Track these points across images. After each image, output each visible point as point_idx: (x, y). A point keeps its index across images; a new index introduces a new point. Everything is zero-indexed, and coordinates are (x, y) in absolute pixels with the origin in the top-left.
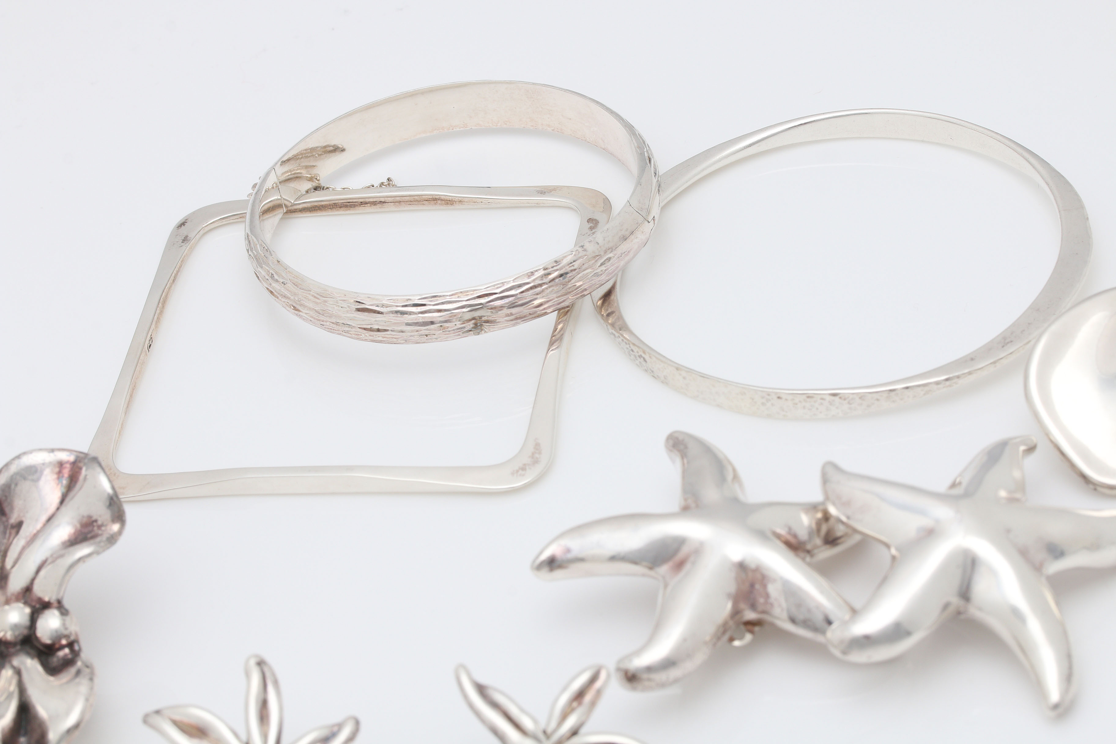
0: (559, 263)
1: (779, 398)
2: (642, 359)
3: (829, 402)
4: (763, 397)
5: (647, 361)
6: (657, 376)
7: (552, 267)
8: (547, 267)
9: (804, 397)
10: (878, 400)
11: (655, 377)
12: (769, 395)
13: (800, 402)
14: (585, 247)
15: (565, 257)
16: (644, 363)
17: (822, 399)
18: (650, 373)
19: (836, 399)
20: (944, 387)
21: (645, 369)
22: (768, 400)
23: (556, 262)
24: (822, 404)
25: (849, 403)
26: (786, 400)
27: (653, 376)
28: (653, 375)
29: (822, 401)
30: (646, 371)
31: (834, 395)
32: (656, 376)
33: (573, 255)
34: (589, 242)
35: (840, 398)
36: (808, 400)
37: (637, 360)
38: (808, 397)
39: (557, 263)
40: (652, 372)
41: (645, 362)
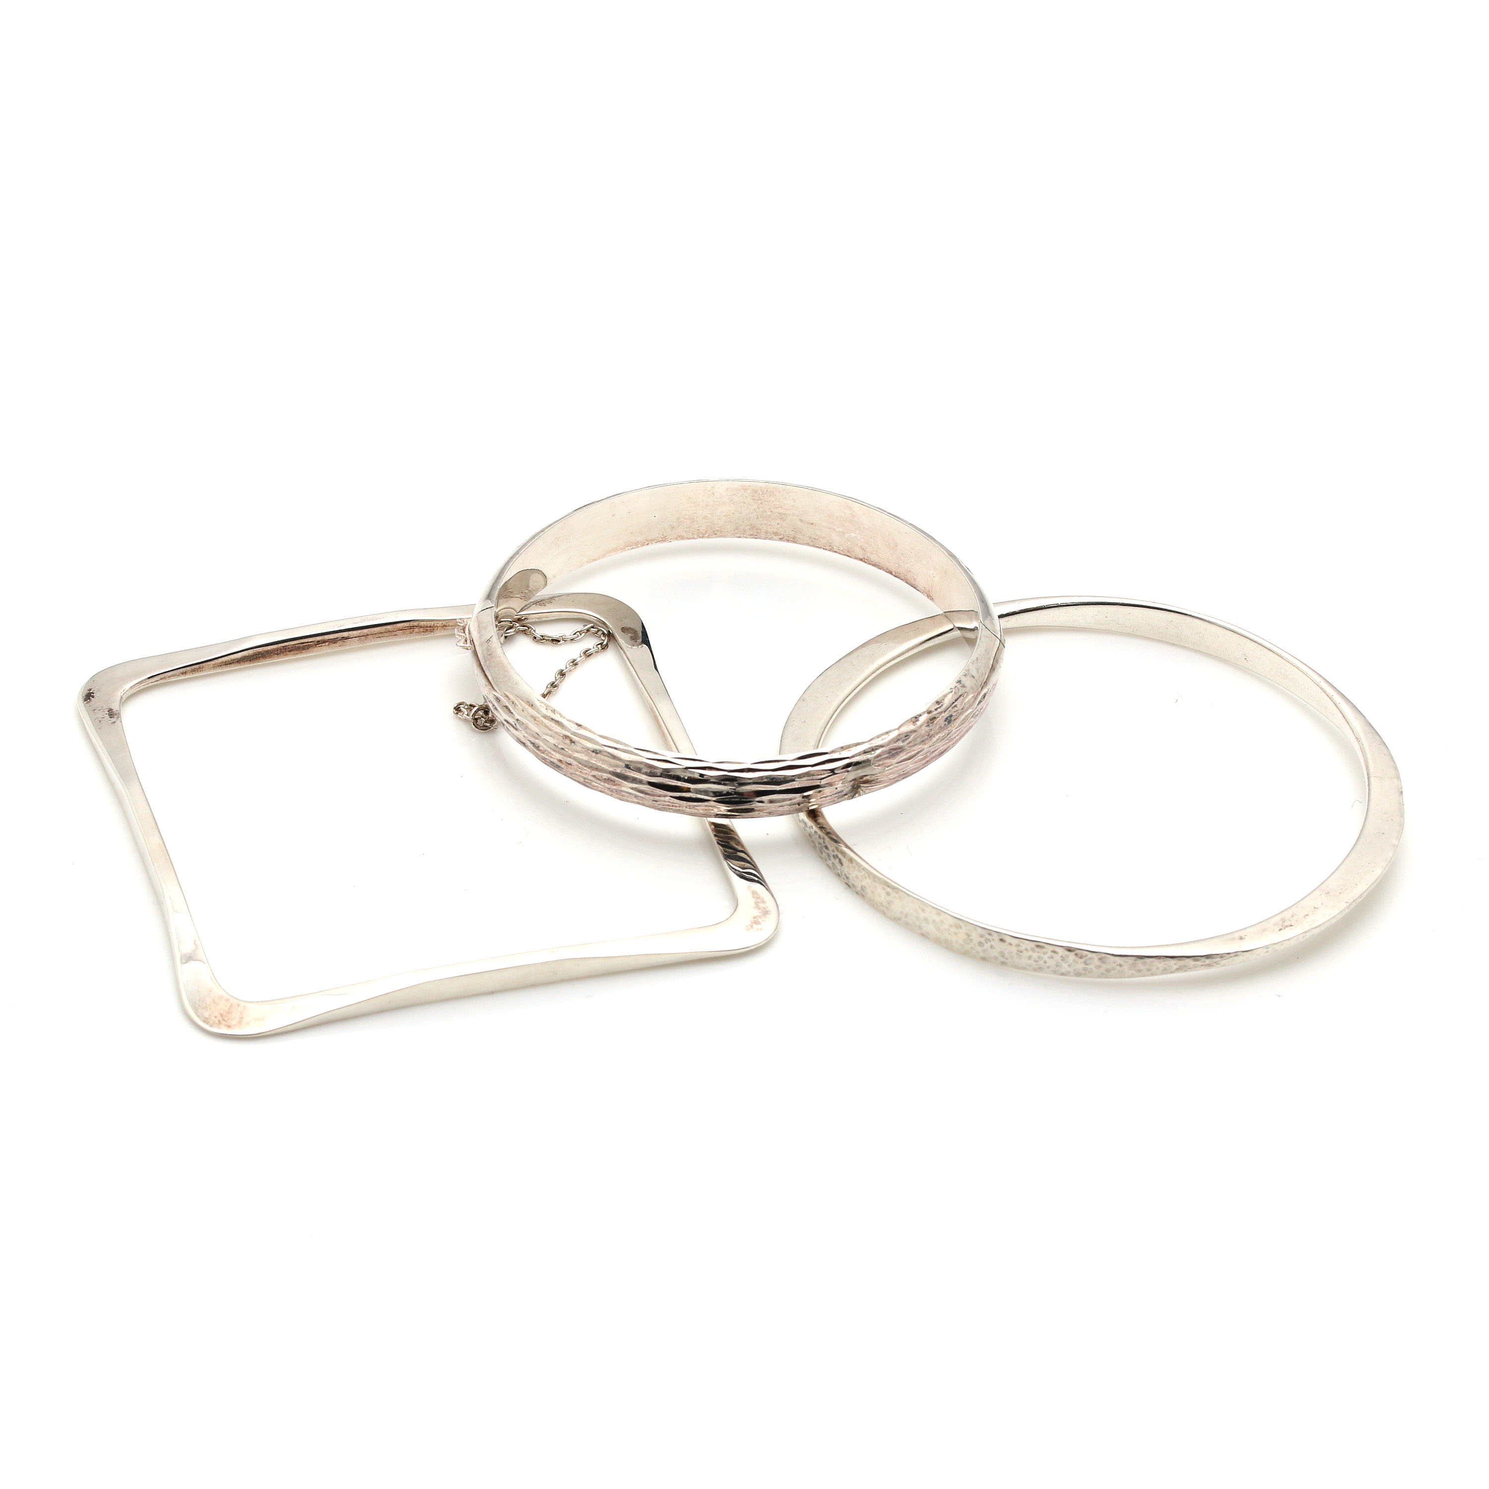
0: (941, 704)
1: (1002, 940)
2: (837, 860)
3: (1062, 957)
4: (982, 936)
5: (844, 864)
6: (853, 884)
7: (936, 710)
8: (930, 709)
9: (1033, 945)
10: (1120, 965)
11: (849, 886)
12: (990, 934)
13: (1026, 950)
14: (962, 683)
15: (945, 696)
16: (838, 866)
17: (1054, 952)
18: (844, 879)
19: (1072, 956)
20: (1202, 965)
21: (838, 873)
22: (987, 940)
23: (938, 702)
24: (1052, 957)
25: (1086, 963)
26: (1010, 944)
27: (847, 884)
28: (847, 882)
29: (1053, 954)
30: (839, 875)
31: (1070, 950)
32: (850, 884)
33: (953, 693)
34: (965, 675)
35: (1076, 955)
36: (1037, 949)
37: (830, 860)
38: (1037, 946)
39: (939, 705)
40: (847, 878)
41: (840, 864)
